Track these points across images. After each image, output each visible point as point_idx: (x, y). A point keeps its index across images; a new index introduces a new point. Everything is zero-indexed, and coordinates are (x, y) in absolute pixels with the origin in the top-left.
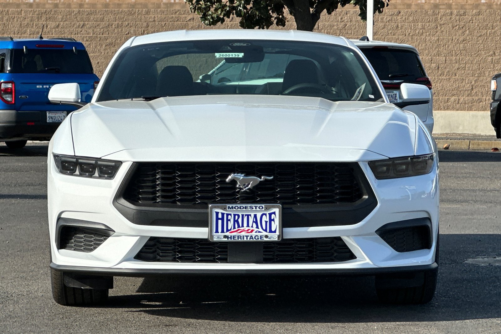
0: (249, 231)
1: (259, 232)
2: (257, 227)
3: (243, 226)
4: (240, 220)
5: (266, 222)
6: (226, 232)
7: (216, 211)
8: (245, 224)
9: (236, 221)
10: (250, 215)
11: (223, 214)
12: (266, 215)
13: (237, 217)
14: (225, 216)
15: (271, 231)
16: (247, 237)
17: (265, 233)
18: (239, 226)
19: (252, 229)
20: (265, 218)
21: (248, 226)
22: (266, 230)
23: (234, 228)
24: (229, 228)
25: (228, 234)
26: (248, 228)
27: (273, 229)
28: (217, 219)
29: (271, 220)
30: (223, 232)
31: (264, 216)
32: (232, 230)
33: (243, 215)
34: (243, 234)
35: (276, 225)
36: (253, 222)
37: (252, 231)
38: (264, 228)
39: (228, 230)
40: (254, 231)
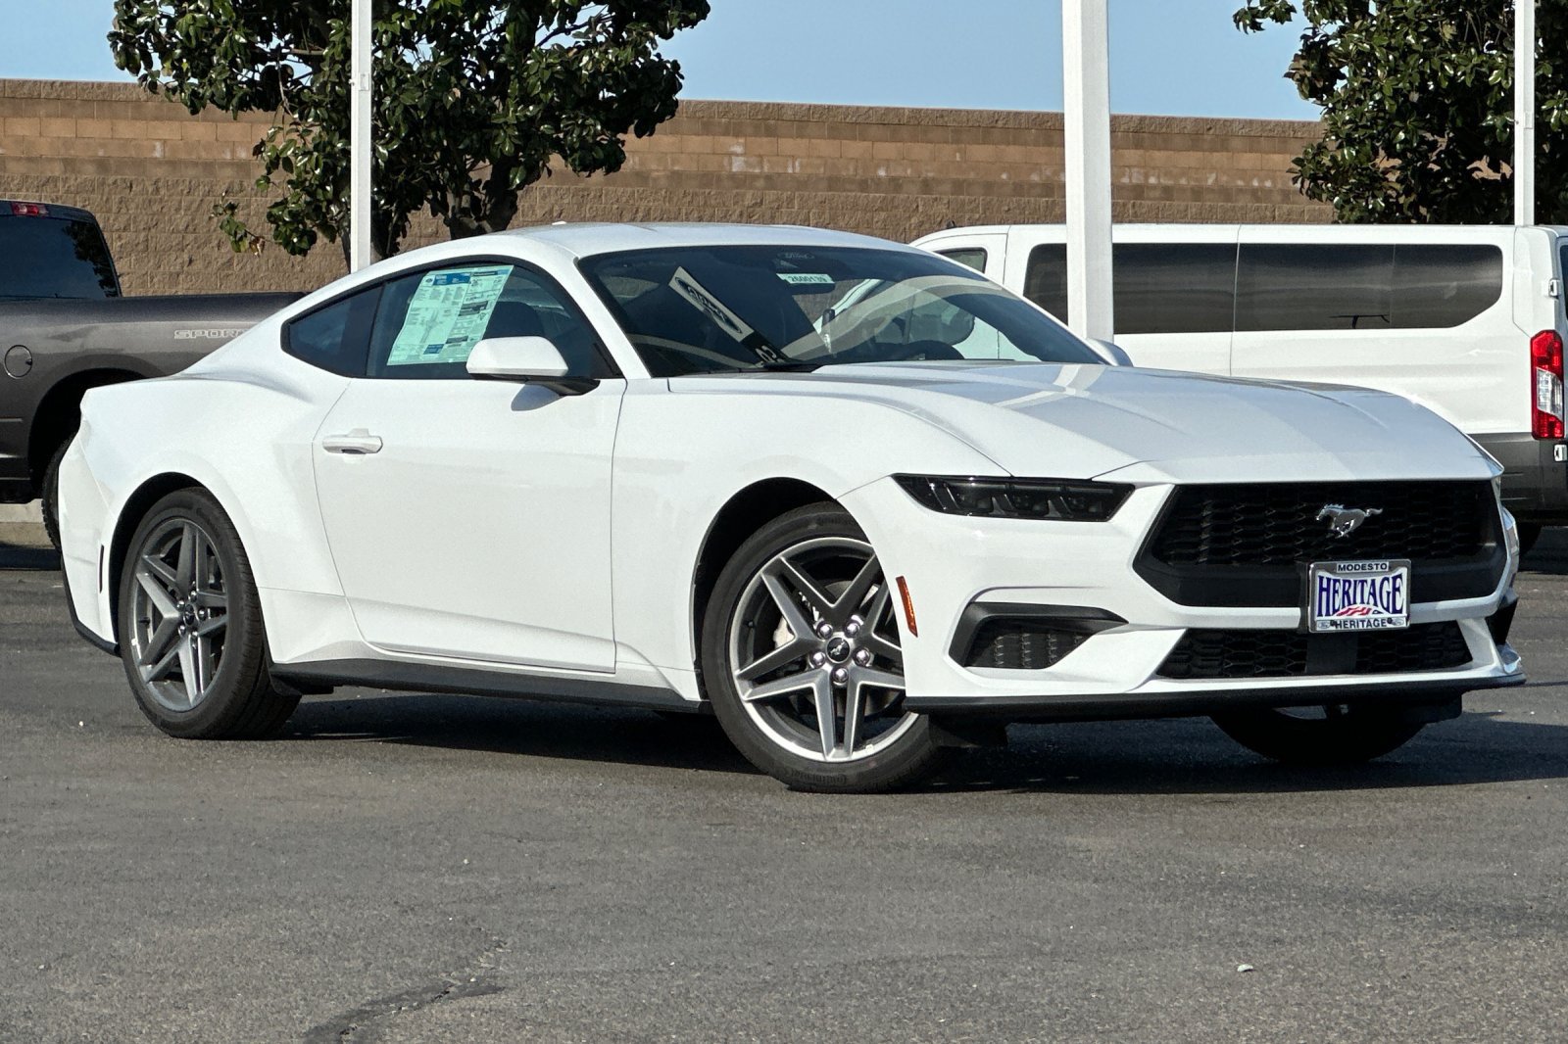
0: (1365, 611)
1: (1379, 613)
2: (1375, 604)
3: (1355, 603)
4: (1351, 592)
5: (1388, 593)
6: (1334, 613)
7: (1319, 574)
8: (1358, 600)
9: (1345, 593)
10: (1366, 581)
11: (1329, 580)
12: (1387, 579)
13: (1347, 585)
14: (1332, 582)
15: (1395, 611)
16: (1363, 621)
17: (1386, 615)
18: (1349, 604)
19: (1367, 607)
20: (1388, 587)
21: (1362, 602)
22: (1387, 609)
23: (1344, 606)
24: (1336, 608)
25: (1334, 617)
26: (1362, 606)
27: (1398, 608)
28: (1322, 589)
29: (1396, 589)
30: (1328, 614)
31: (1386, 582)
32: (1341, 611)
33: (1355, 582)
34: (1357, 616)
35: (1402, 599)
36: (1370, 593)
37: (1369, 610)
38: (1385, 606)
39: (1335, 611)
40: (1371, 612)
